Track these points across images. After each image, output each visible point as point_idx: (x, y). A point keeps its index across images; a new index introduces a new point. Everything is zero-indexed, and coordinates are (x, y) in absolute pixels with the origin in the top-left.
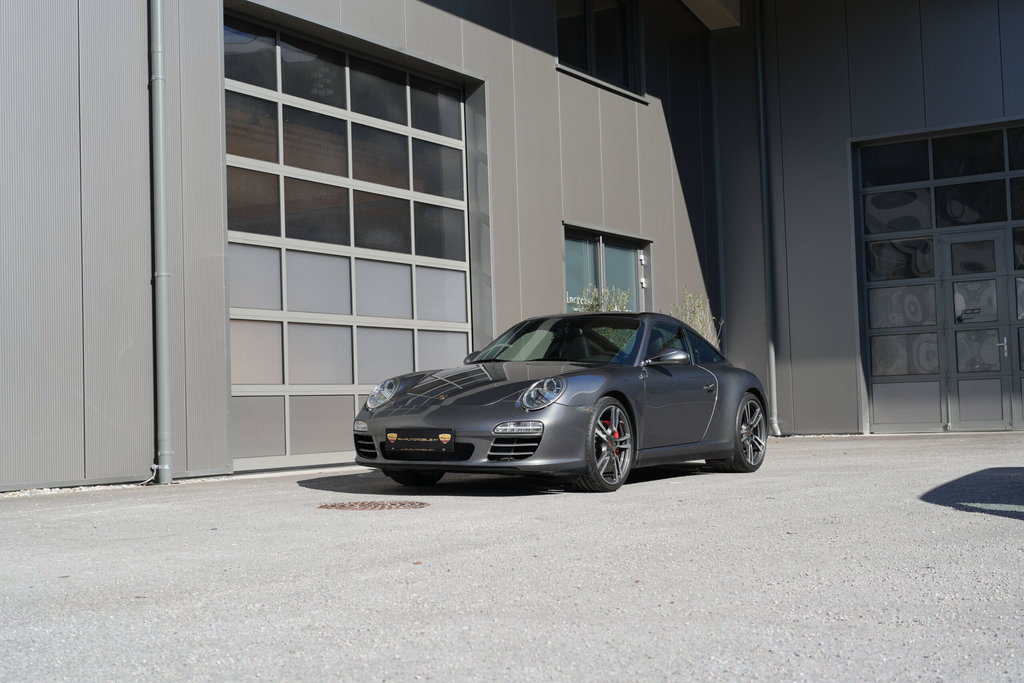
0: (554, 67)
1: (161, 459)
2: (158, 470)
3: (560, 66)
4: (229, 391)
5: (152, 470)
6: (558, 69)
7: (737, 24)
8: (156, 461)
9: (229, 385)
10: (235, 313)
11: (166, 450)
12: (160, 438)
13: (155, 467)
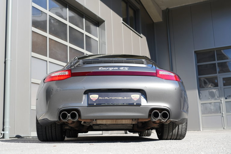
0: (121, 22)
1: (5, 129)
2: (4, 134)
3: (123, 22)
4: (30, 108)
5: (2, 134)
6: (122, 23)
7: (162, 20)
8: (3, 130)
9: (31, 105)
10: (33, 81)
11: (7, 126)
12: (5, 121)
13: (3, 132)
